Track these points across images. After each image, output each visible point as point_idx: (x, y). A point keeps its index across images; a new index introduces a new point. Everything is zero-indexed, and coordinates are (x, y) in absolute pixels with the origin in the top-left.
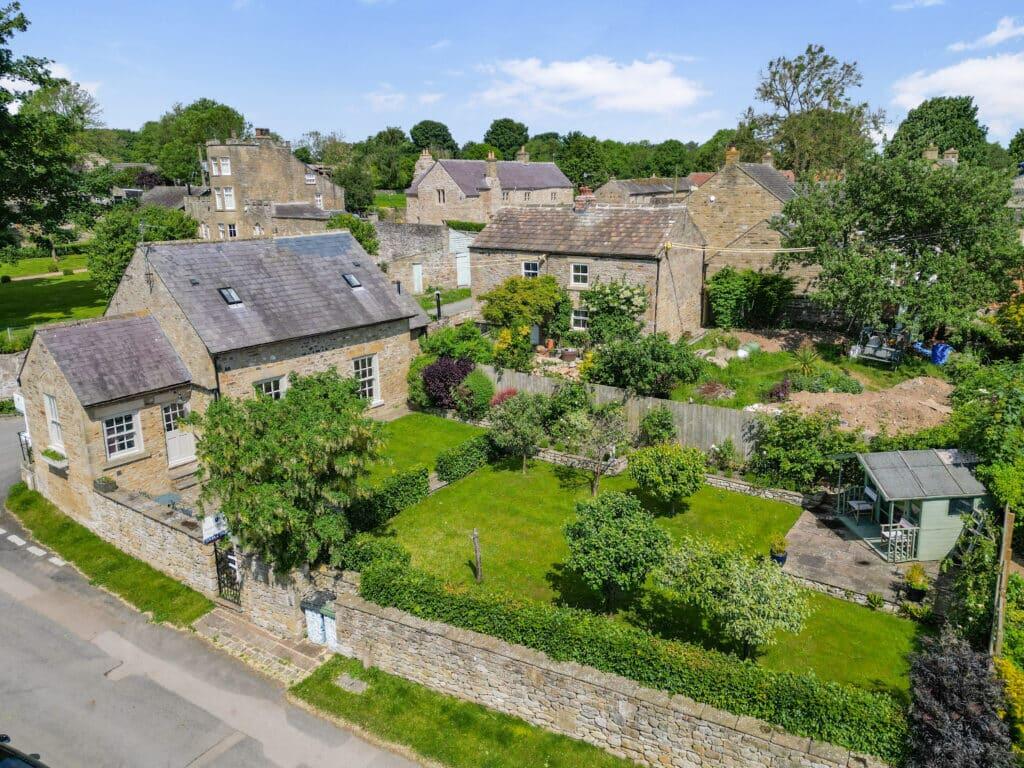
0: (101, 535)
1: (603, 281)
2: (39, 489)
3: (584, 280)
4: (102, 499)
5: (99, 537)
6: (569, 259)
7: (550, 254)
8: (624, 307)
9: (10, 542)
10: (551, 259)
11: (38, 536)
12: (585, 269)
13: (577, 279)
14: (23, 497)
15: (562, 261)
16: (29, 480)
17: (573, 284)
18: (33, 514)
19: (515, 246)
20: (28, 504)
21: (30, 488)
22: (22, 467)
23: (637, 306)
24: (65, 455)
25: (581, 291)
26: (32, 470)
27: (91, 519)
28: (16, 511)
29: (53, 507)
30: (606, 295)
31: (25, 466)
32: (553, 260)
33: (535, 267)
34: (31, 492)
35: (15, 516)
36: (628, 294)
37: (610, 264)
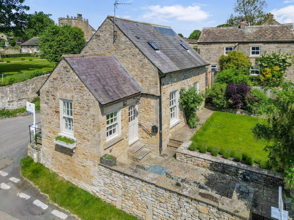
0: (103, 197)
1: (268, 53)
2: (42, 161)
3: (258, 53)
4: (107, 171)
5: (100, 199)
6: (250, 45)
7: (240, 43)
8: (281, 64)
9: (35, 206)
10: (240, 45)
11: (55, 200)
12: (258, 48)
13: (253, 53)
14: (32, 168)
15: (246, 45)
16: (35, 156)
17: (251, 55)
18: (43, 180)
19: (221, 41)
20: (37, 173)
21: (35, 161)
22: (29, 147)
23: (288, 63)
24: (75, 139)
25: (256, 58)
26: (38, 150)
27: (93, 185)
28: (31, 178)
29: (55, 175)
30: (271, 59)
31: (33, 147)
32: (241, 46)
33: (231, 49)
34: (36, 164)
35: (31, 182)
36: (283, 58)
37: (272, 46)
